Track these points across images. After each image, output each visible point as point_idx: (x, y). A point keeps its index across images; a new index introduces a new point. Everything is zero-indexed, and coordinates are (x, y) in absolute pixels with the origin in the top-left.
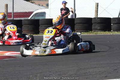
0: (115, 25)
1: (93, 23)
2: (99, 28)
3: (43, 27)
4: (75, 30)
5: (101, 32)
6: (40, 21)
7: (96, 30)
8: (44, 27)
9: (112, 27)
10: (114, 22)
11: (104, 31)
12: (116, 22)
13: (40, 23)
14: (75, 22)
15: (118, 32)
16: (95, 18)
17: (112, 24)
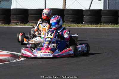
0: (87, 17)
1: (65, 14)
2: (71, 20)
3: (14, 17)
5: (75, 24)
6: (11, 11)
7: (68, 21)
8: (16, 17)
9: (84, 19)
10: (86, 14)
11: (77, 24)
12: (88, 14)
13: (11, 13)
15: (91, 24)
16: (68, 10)
17: (84, 16)
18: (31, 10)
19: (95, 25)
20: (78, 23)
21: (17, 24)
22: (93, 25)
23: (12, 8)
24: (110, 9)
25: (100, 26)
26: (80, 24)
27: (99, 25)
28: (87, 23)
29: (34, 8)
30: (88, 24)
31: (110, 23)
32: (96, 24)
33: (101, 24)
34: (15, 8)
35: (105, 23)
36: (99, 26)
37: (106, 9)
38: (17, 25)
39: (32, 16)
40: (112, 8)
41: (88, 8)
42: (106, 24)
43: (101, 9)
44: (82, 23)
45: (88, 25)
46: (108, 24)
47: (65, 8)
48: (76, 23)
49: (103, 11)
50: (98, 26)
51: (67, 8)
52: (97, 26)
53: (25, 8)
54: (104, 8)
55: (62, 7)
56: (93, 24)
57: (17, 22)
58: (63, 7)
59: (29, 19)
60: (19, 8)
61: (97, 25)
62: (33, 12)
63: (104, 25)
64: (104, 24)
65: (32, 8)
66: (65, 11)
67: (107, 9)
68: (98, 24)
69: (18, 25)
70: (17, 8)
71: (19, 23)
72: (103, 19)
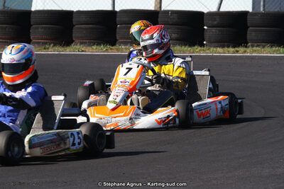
0: (214, 30)
2: (174, 36)
3: (40, 30)
4: (118, 38)
5: (183, 47)
6: (32, 15)
8: (43, 30)
9: (207, 35)
10: (210, 22)
11: (190, 46)
12: (215, 23)
13: (32, 21)
14: (117, 19)
15: (223, 47)
16: (167, 12)
17: (205, 27)
18: (79, 12)
19: (231, 49)
20: (192, 44)
21: (47, 46)
22: (226, 49)
23: (33, 9)
24: (267, 10)
25: (245, 52)
26: (196, 47)
27: (241, 49)
28: (213, 44)
29: (85, 9)
30: (215, 47)
31: (268, 43)
32: (234, 47)
33: (246, 47)
34: (41, 9)
35: (256, 44)
36: (242, 52)
37: (258, 11)
38: (45, 49)
39: (81, 28)
40: (273, 9)
41: (214, 9)
42: (258, 46)
43: (247, 10)
44: (202, 45)
45: (215, 49)
46: (264, 47)
47: (160, 7)
48: (185, 45)
49: (252, 14)
50: (240, 52)
51: (164, 8)
52: (237, 51)
53: (64, 9)
54: (253, 8)
55: (154, 5)
56: (228, 47)
57: (46, 43)
58: (156, 5)
59: (74, 35)
60: (49, 9)
61: (237, 49)
62: (83, 19)
63: (255, 48)
64: (253, 46)
65: (81, 9)
66: (160, 15)
67: (262, 9)
68: (239, 46)
69: (48, 49)
70: (46, 9)
71: (50, 44)
72: (251, 33)
